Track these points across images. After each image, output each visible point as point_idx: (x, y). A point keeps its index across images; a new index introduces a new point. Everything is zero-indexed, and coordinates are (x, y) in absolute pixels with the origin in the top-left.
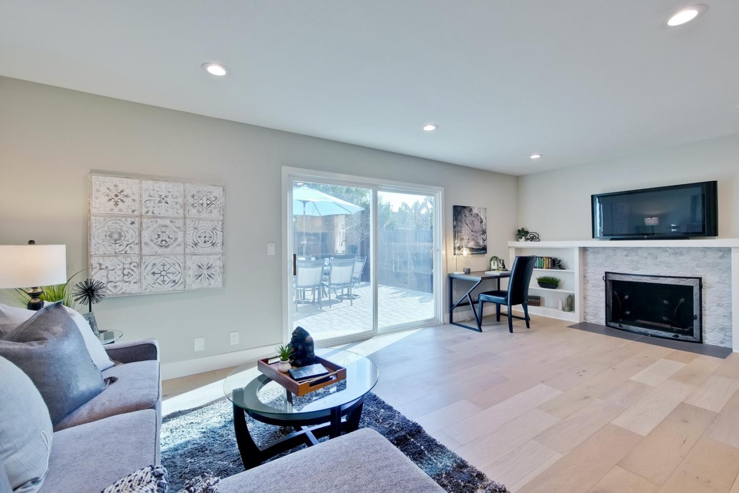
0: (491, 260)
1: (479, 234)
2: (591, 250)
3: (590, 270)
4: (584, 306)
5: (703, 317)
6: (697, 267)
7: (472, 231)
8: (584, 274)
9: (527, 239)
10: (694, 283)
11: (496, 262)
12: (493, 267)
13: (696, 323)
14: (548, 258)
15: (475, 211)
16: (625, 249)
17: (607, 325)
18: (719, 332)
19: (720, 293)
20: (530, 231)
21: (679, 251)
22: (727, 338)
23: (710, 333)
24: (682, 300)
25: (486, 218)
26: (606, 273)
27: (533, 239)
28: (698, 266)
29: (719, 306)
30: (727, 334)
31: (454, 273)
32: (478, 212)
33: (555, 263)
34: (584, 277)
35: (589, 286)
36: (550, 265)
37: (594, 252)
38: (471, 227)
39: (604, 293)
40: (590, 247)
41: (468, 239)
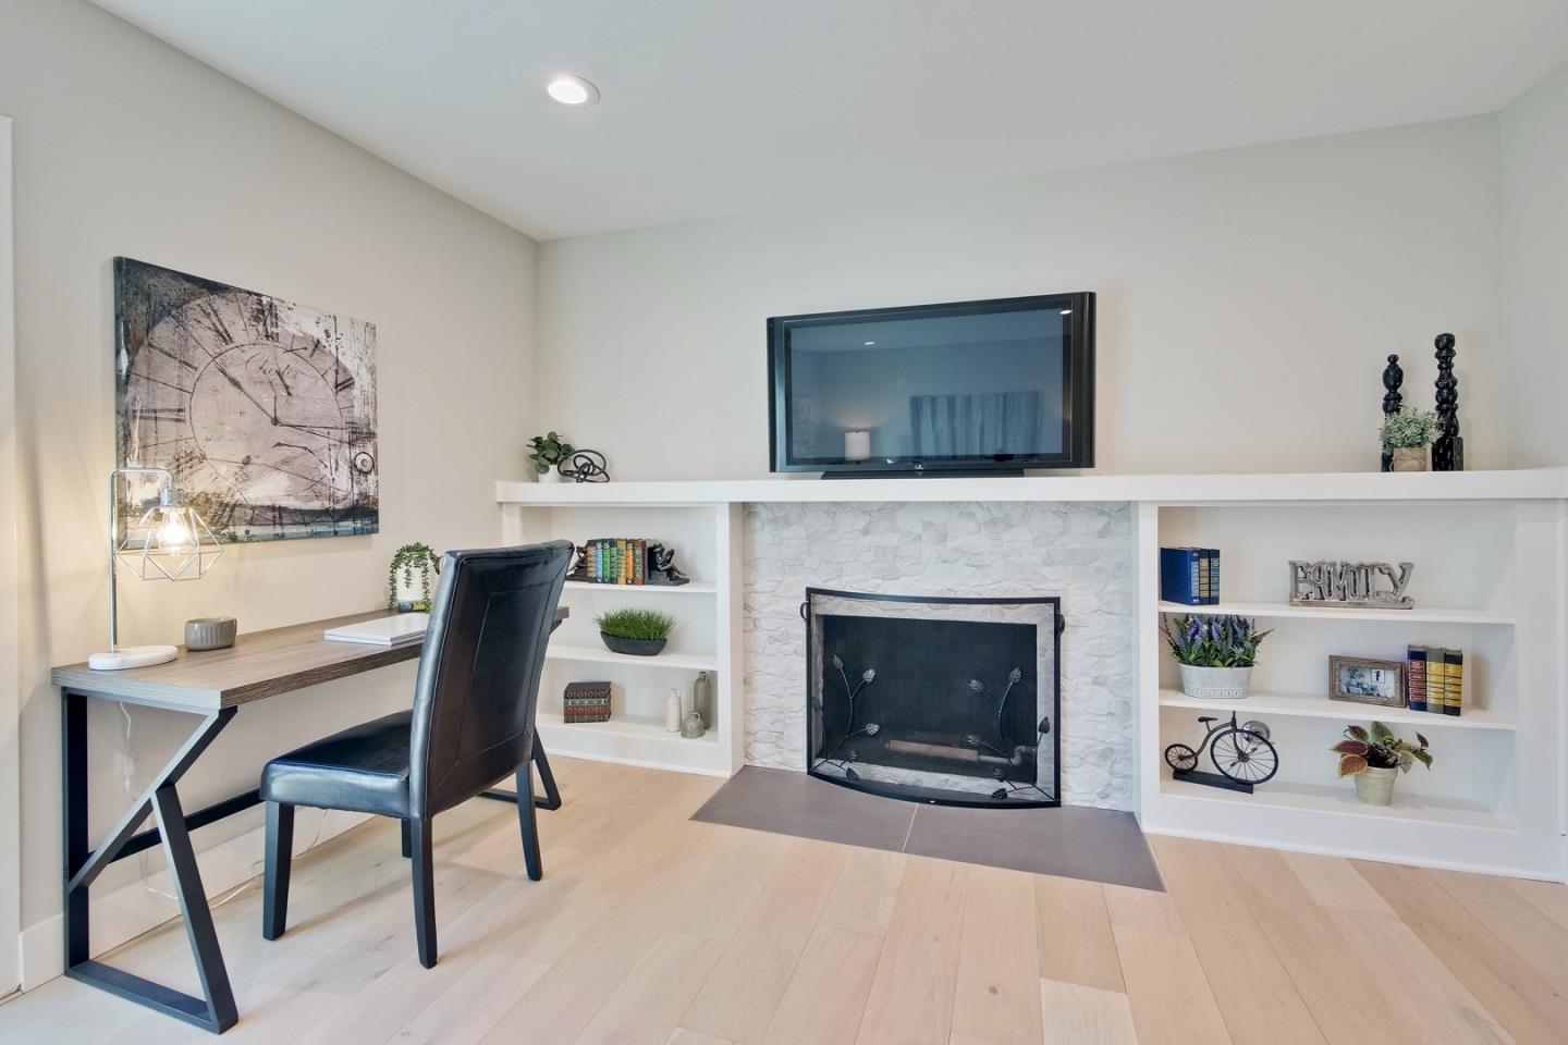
0: (395, 565)
1: (324, 442)
2: (764, 514)
3: (763, 583)
4: (746, 711)
5: (1062, 719)
6: (1046, 565)
7: (276, 421)
8: (746, 596)
9: (566, 475)
10: (1039, 617)
11: (417, 573)
12: (406, 595)
13: (1045, 743)
14: (633, 542)
15: (298, 323)
16: (862, 508)
17: (812, 772)
18: (1097, 765)
19: (1101, 644)
20: (577, 445)
21: (1001, 515)
22: (1116, 781)
23: (1075, 770)
24: (1016, 673)
25: (372, 371)
26: (811, 592)
27: (586, 474)
28: (1048, 561)
29: (1097, 684)
30: (1117, 767)
31: (98, 662)
32: (319, 334)
33: (657, 564)
34: (746, 607)
35: (761, 638)
36: (639, 569)
37: (776, 520)
38: (266, 399)
39: (805, 659)
40: (763, 504)
41: (247, 462)
